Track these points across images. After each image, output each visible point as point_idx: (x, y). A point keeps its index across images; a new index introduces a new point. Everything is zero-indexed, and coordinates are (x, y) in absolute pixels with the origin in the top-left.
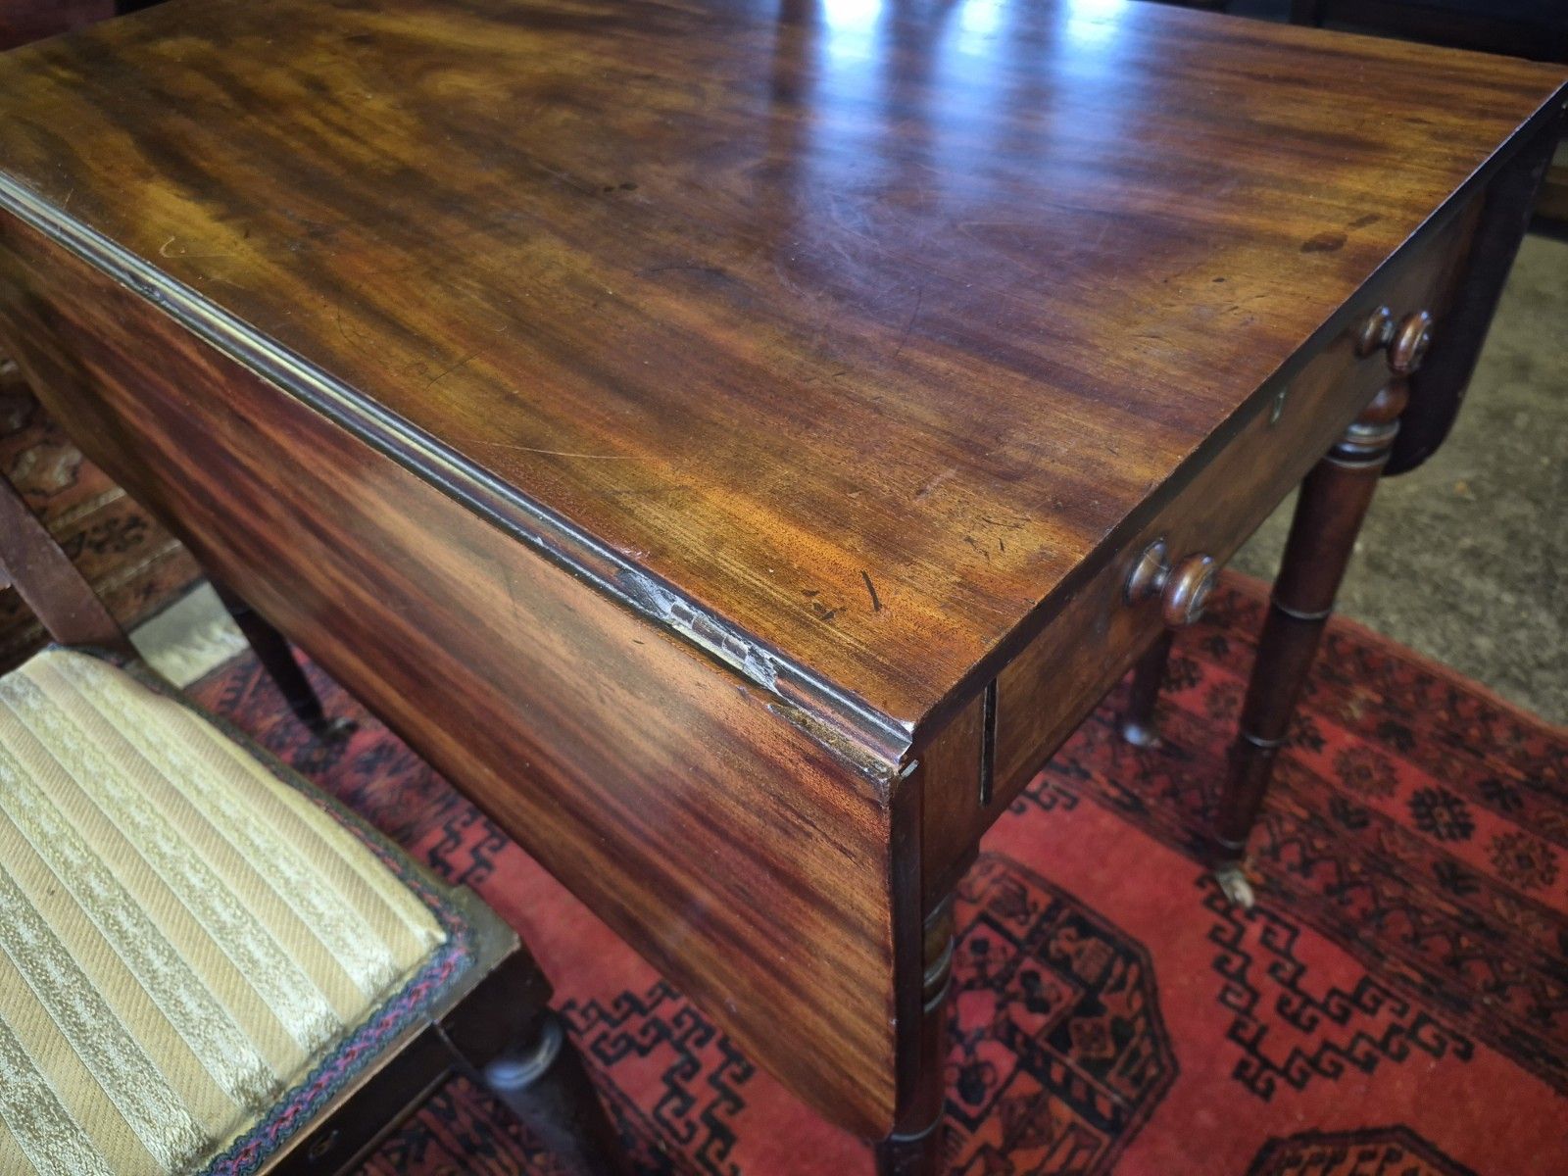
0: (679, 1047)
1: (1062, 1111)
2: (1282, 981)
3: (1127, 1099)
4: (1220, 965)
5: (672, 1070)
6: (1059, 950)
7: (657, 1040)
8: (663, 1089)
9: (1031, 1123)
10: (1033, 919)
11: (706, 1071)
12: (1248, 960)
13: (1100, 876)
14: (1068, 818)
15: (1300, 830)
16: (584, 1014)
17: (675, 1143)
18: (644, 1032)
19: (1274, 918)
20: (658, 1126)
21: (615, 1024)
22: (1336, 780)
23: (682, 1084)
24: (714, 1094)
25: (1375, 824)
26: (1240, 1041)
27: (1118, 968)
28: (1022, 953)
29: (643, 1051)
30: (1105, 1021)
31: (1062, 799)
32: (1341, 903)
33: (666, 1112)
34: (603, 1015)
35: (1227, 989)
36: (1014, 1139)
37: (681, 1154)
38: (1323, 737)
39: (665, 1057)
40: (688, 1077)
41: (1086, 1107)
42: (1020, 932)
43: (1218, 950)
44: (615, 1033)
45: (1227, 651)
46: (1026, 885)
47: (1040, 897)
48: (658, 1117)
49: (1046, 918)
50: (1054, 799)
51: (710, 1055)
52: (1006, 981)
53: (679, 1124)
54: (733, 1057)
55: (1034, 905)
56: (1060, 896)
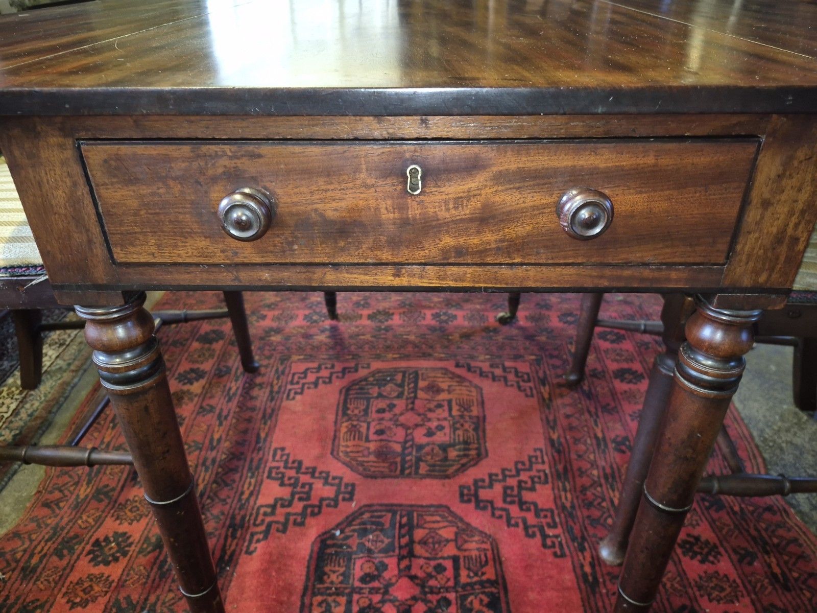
0: (293, 494)
5: (281, 499)
6: (471, 602)
7: (290, 485)
8: (271, 502)
10: (475, 579)
11: (289, 510)
13: (532, 596)
14: (550, 559)
16: (282, 456)
17: (252, 522)
18: (290, 479)
20: (254, 512)
21: (286, 467)
23: (278, 506)
24: (282, 519)
28: (454, 589)
29: (282, 484)
31: (557, 550)
33: (262, 510)
34: (286, 462)
37: (248, 527)
39: (284, 492)
40: (283, 506)
42: (464, 578)
44: (282, 470)
45: (750, 564)
46: (491, 563)
47: (490, 573)
48: (258, 509)
49: (482, 584)
50: (553, 546)
51: (298, 506)
52: (432, 592)
53: (260, 518)
54: (303, 514)
55: (483, 574)
56: (500, 581)
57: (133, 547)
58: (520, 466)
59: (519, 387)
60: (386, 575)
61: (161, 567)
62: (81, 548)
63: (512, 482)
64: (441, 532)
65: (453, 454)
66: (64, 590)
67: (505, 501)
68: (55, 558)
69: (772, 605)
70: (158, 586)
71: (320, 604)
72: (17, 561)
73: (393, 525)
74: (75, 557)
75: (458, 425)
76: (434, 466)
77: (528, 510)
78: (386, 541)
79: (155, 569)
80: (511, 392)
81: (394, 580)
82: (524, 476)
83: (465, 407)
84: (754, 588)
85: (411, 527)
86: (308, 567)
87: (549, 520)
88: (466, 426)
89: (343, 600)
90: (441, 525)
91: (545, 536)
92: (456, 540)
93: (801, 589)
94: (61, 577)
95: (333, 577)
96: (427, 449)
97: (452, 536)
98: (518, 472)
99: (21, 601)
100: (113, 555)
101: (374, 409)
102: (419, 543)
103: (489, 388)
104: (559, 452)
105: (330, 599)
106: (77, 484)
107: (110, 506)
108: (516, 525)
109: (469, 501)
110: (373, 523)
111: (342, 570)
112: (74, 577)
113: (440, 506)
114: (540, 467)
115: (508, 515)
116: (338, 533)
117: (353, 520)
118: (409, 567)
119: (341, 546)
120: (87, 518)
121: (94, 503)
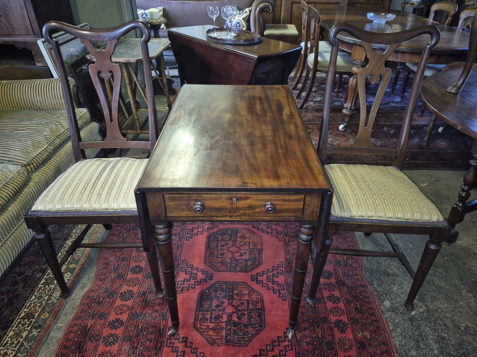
0: (190, 277)
1: (224, 333)
2: (279, 353)
3: (233, 340)
4: (273, 341)
5: (186, 279)
6: (252, 315)
7: (189, 274)
8: (183, 280)
9: (218, 330)
10: (254, 307)
11: (189, 283)
12: (279, 345)
13: (273, 313)
14: (281, 301)
15: (316, 338)
16: (185, 263)
18: (189, 271)
19: (292, 345)
21: (187, 267)
22: (337, 340)
24: (187, 286)
25: (333, 352)
26: (260, 352)
27: (257, 325)
28: (247, 310)
29: (186, 274)
30: (246, 330)
31: (284, 298)
32: (307, 355)
33: (180, 283)
34: (187, 265)
35: (269, 345)
36: (213, 329)
38: (346, 332)
39: (187, 277)
40: (187, 281)
41: (227, 335)
42: (250, 307)
43: (276, 340)
44: (186, 268)
45: (350, 304)
46: (260, 302)
47: (259, 306)
48: (178, 282)
49: (256, 309)
50: (282, 297)
51: (192, 282)
52: (239, 311)
53: (179, 285)
54: (195, 284)
55: (257, 306)
56: (263, 308)
57: (135, 295)
58: (274, 268)
59: (277, 237)
60: (224, 305)
61: (146, 302)
62: (116, 295)
63: (271, 274)
64: (243, 291)
65: (249, 263)
66: (113, 309)
67: (267, 281)
68: (108, 299)
69: (354, 318)
70: (146, 308)
71: (201, 314)
72: (95, 300)
73: (226, 288)
74: (115, 298)
75: (252, 252)
76: (242, 268)
77: (275, 284)
78: (224, 294)
79: (144, 303)
80: (274, 239)
81: (226, 307)
82: (275, 272)
83: (255, 245)
84: (349, 312)
85: (233, 289)
86: (197, 302)
87: (282, 288)
88: (255, 252)
89: (209, 313)
90: (244, 289)
91: (280, 293)
92: (248, 294)
93: (365, 313)
94: (111, 305)
95: (206, 306)
96: (240, 261)
97: (247, 293)
98: (273, 270)
99: (99, 313)
100: (128, 298)
101: (220, 245)
102: (236, 295)
103: (265, 237)
104: (289, 263)
105: (205, 313)
106: (110, 272)
107: (124, 281)
108: (270, 289)
109: (254, 281)
110: (220, 288)
111: (209, 303)
112: (116, 305)
113: (244, 282)
114: (281, 269)
115: (268, 285)
116: (207, 291)
117: (212, 287)
118: (232, 302)
119: (208, 296)
120: (116, 285)
121: (118, 280)
